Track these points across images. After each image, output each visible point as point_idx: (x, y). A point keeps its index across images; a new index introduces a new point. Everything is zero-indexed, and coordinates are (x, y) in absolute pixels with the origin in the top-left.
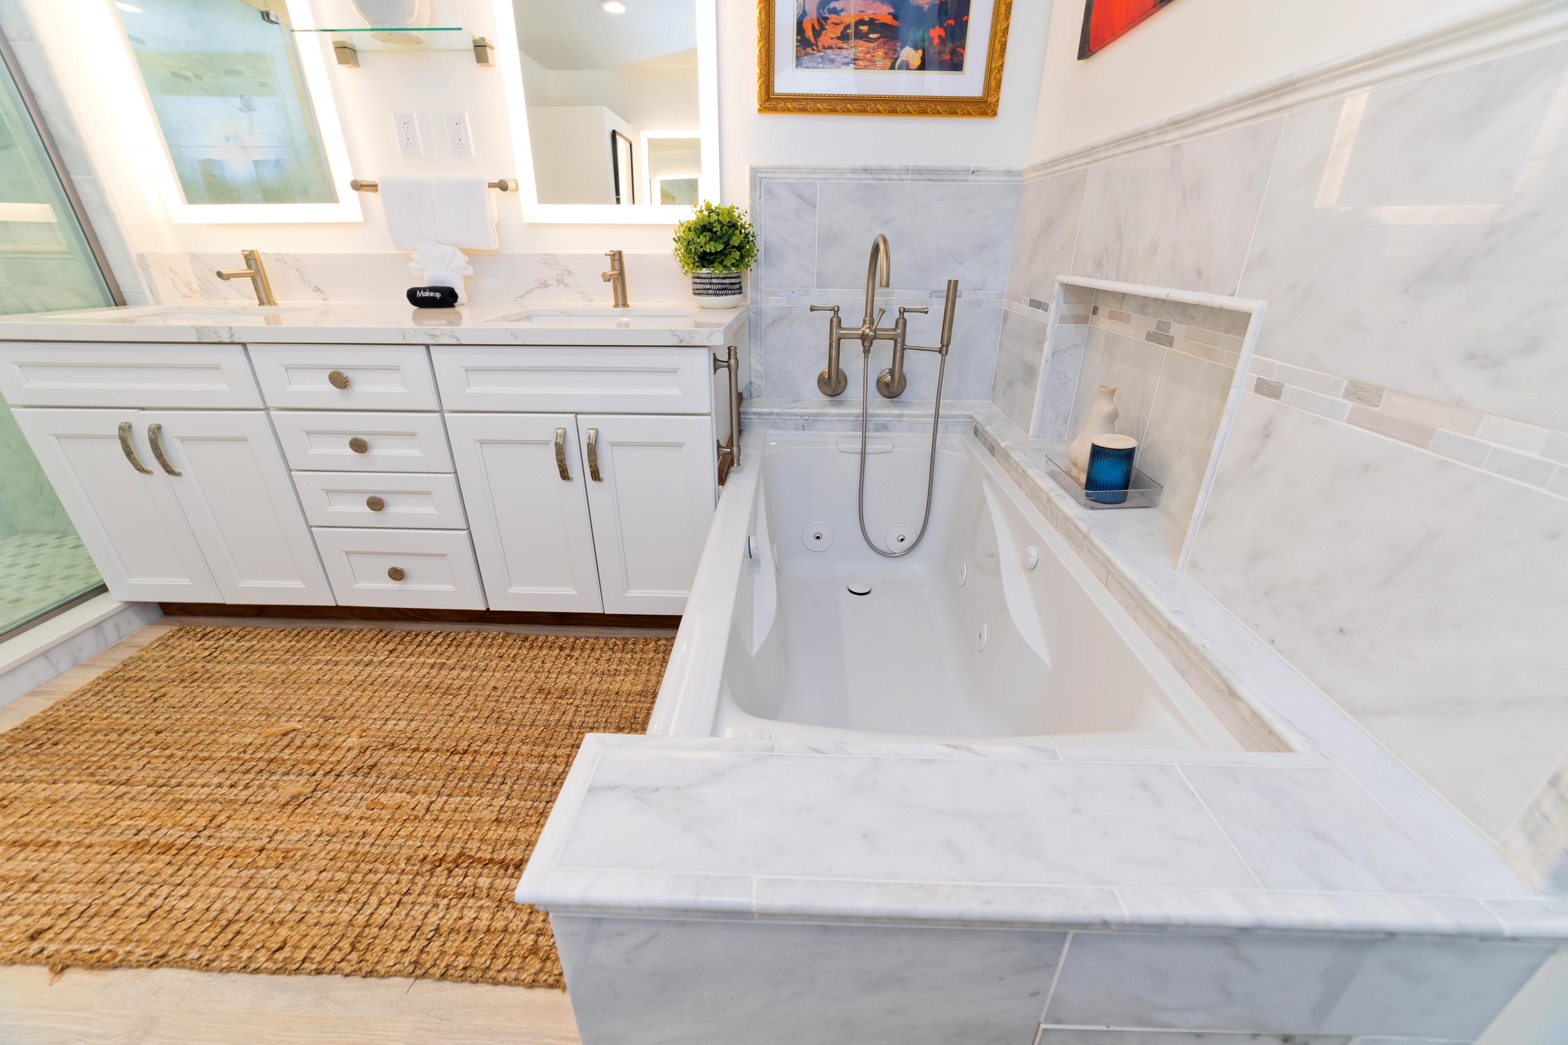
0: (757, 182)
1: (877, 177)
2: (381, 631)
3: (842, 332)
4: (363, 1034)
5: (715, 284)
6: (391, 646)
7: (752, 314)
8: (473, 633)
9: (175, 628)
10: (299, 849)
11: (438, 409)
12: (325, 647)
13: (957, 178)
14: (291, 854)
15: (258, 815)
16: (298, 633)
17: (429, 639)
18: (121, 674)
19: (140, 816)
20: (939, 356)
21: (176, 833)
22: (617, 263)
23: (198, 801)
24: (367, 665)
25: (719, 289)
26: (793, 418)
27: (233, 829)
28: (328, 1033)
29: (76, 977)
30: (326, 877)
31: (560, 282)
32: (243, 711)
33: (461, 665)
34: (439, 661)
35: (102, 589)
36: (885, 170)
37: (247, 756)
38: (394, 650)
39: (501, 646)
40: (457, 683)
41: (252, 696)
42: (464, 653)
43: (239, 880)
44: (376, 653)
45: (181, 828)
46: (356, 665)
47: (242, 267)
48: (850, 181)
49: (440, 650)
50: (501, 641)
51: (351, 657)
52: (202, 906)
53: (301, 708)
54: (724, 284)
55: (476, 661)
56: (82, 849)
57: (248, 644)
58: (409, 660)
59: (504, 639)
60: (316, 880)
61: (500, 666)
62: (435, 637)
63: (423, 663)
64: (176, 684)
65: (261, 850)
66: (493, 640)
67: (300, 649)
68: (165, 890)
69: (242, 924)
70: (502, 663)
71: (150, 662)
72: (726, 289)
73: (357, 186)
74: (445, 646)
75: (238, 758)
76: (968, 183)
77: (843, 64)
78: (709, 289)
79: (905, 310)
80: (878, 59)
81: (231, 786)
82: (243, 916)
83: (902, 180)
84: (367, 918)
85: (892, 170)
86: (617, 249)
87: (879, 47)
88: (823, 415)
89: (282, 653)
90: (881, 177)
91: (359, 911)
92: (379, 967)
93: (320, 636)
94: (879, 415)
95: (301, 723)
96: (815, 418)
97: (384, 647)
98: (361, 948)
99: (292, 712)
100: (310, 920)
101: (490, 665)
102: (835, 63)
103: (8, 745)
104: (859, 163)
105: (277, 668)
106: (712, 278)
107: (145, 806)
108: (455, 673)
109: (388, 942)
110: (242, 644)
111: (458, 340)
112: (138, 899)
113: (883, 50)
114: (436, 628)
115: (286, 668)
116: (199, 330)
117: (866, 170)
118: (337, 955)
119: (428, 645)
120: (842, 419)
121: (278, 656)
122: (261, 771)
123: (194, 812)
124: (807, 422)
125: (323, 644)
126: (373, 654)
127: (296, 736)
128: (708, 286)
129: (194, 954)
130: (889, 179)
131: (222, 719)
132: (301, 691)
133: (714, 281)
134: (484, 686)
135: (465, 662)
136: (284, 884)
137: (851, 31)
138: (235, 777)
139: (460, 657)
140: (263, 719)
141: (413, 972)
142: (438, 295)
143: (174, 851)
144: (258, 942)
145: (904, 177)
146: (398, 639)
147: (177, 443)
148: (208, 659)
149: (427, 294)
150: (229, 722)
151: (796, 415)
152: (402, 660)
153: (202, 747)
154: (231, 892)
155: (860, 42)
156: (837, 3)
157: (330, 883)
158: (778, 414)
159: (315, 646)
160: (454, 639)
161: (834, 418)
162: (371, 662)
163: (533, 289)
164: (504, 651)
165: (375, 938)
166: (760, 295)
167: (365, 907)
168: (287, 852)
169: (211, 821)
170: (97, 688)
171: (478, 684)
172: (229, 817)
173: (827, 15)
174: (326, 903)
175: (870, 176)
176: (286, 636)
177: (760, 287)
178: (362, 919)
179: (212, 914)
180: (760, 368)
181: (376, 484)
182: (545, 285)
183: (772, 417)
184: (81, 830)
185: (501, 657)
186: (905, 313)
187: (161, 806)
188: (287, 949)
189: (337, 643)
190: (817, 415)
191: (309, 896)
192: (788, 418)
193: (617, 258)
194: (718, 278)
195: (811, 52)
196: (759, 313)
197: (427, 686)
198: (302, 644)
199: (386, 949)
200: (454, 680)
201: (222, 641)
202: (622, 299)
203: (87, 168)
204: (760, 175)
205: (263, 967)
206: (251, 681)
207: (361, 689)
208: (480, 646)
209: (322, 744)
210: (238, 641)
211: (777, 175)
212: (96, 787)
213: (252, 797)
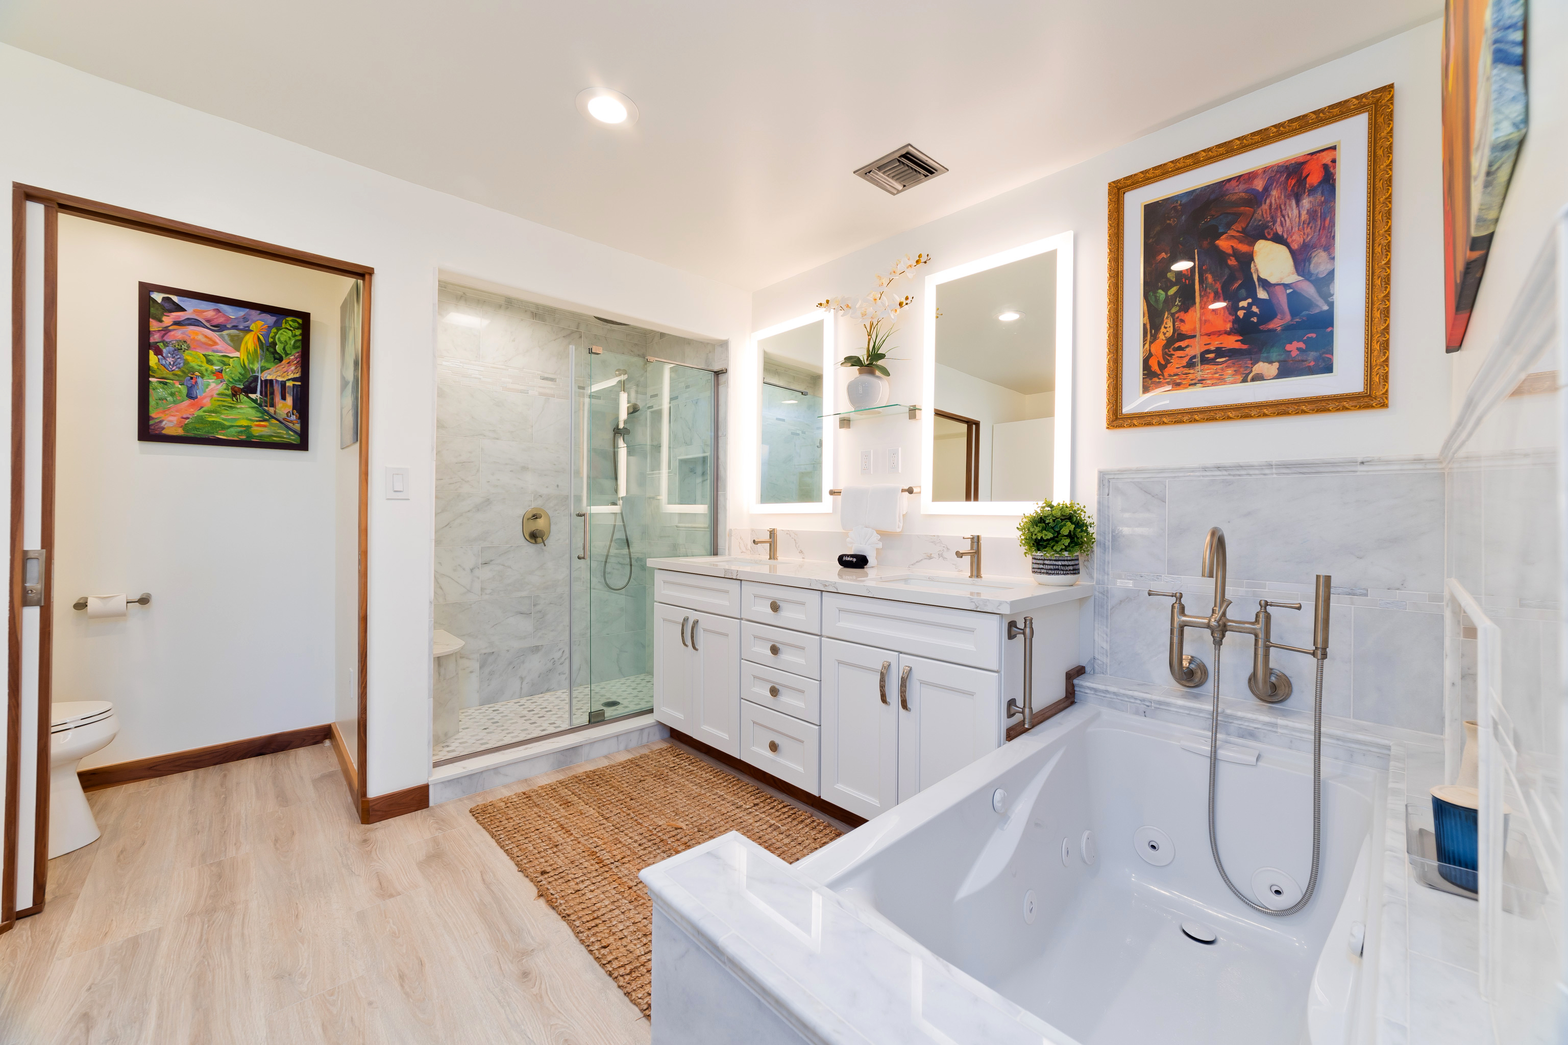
0: (1106, 482)
1: (1232, 473)
2: (757, 789)
3: (1184, 618)
4: (605, 1026)
5: (1047, 565)
6: (757, 801)
7: (1097, 593)
8: (808, 814)
9: (669, 745)
10: (644, 899)
11: (819, 634)
12: (724, 786)
13: (1339, 469)
14: (639, 899)
15: (640, 867)
16: (717, 772)
17: (780, 806)
18: (636, 761)
19: (602, 839)
20: (1314, 661)
21: (607, 856)
22: (975, 545)
23: (624, 845)
24: (737, 808)
25: (1051, 570)
26: (1132, 700)
27: (627, 869)
28: (594, 1011)
29: (542, 902)
30: (644, 922)
31: (940, 555)
32: (668, 806)
33: (788, 833)
34: (777, 824)
35: (651, 711)
36: (1241, 467)
37: (655, 832)
38: (757, 805)
39: (820, 832)
40: (778, 844)
41: (676, 799)
42: (795, 826)
43: (613, 898)
44: (746, 802)
45: (610, 855)
46: (732, 805)
47: (767, 537)
48: (1202, 478)
49: (782, 817)
50: (822, 828)
51: (733, 799)
52: (594, 901)
53: (693, 817)
54: (1055, 565)
55: (798, 835)
56: (576, 842)
57: (692, 768)
58: (761, 815)
59: (825, 827)
60: (640, 922)
61: (811, 846)
62: (784, 807)
63: (768, 821)
64: (652, 776)
65: (630, 888)
66: (818, 825)
67: (713, 782)
68: (588, 883)
69: (601, 922)
70: (813, 844)
71: (650, 760)
72: (1058, 569)
73: (832, 493)
74: (786, 816)
75: (651, 831)
76: (1358, 474)
77: (1190, 385)
78: (1042, 568)
79: (1267, 604)
80: (1227, 377)
81: (640, 845)
82: (604, 918)
83: (1265, 474)
84: (646, 961)
85: (1251, 467)
86: (976, 534)
87: (1228, 367)
88: (1168, 704)
89: (703, 781)
90: (1238, 473)
91: (645, 954)
92: (633, 994)
93: (726, 778)
94: (1241, 719)
95: (687, 826)
96: (1158, 706)
97: (753, 800)
98: (633, 976)
99: (687, 818)
100: (624, 942)
101: (804, 842)
102: (1182, 386)
103: (585, 777)
104: (1211, 461)
105: (696, 789)
106: (1045, 560)
107: (606, 835)
108: (781, 836)
109: (646, 983)
110: (690, 767)
111: (837, 590)
112: (578, 880)
113: (1232, 369)
114: (788, 800)
115: (700, 790)
116: (726, 571)
117: (1218, 468)
118: (622, 971)
119: (777, 811)
120: (1192, 713)
121: (700, 782)
122: (656, 844)
123: (619, 850)
124: (1149, 709)
125: (725, 784)
126: (744, 802)
127: (680, 832)
128: (1041, 566)
129: (577, 923)
130: (1250, 475)
131: (658, 805)
132: (698, 808)
133: (1046, 562)
134: (792, 855)
135: (791, 832)
136: (627, 914)
137: (1198, 359)
138: (644, 841)
139: (791, 827)
140: (673, 815)
141: (645, 1010)
142: (855, 560)
143: (601, 865)
144: (600, 936)
145: (1267, 471)
146: (763, 798)
147: (702, 631)
148: (672, 769)
149: (849, 559)
150: (659, 809)
151: (1136, 699)
152: (758, 813)
153: (642, 816)
154: (607, 902)
155: (1206, 366)
156: (1182, 342)
157: (644, 928)
158: (1114, 693)
159: (721, 783)
160: (795, 813)
161: (1181, 711)
162: (741, 806)
163: (922, 560)
164: (819, 836)
165: (642, 975)
166: (1106, 577)
167: (649, 954)
168: (638, 897)
169: (622, 858)
170: (623, 765)
171: (790, 851)
172: (629, 861)
173: (1172, 352)
174: (636, 937)
175: (1225, 473)
176: (711, 771)
177: (1106, 570)
178: (644, 959)
179: (595, 908)
180: (1105, 645)
181: (778, 678)
182: (930, 557)
183: (1108, 696)
184: (581, 833)
185: (815, 839)
186: (1268, 607)
187: (611, 838)
188: (607, 950)
189: (732, 786)
190: (1160, 703)
191: (632, 928)
192: (1127, 700)
193: (976, 541)
194: (1050, 560)
195: (1158, 380)
196: (1105, 593)
197: (760, 837)
198: (715, 779)
199: (643, 986)
200: (778, 841)
201: (683, 762)
202: (976, 571)
203: (725, 490)
204: (1107, 477)
205: (594, 952)
206: (681, 790)
207: (725, 821)
208: (807, 826)
209: (688, 844)
210: (689, 765)
211: (1125, 476)
212: (597, 814)
213: (643, 856)
